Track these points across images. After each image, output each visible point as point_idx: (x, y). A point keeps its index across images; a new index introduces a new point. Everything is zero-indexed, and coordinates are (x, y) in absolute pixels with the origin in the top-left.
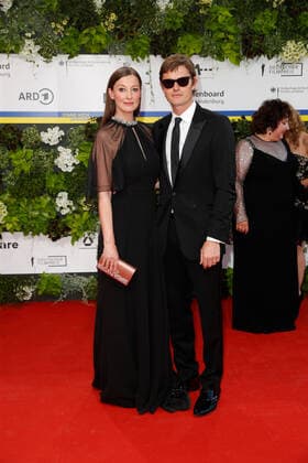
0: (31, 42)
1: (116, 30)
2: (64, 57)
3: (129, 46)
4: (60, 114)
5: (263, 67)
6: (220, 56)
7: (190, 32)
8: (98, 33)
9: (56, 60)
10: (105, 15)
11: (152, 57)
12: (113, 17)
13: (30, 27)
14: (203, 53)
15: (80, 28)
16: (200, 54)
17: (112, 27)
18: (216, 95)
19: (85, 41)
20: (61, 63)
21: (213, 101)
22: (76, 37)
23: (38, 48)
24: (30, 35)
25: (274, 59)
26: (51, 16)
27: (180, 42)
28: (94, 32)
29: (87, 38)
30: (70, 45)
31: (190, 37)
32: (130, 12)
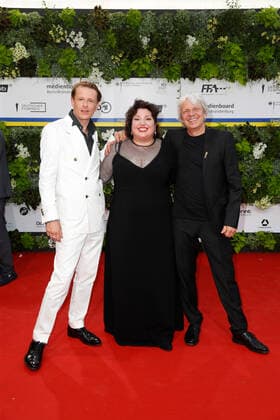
0: (97, 69)
1: (157, 60)
2: (120, 80)
3: (166, 72)
4: (115, 120)
5: (263, 87)
6: (232, 79)
7: (210, 62)
8: (144, 62)
9: (113, 82)
10: (149, 50)
11: (182, 79)
12: (155, 51)
13: (96, 59)
14: (219, 77)
15: (131, 59)
16: (217, 77)
17: (154, 58)
18: (227, 106)
19: (134, 68)
20: (117, 84)
21: (226, 111)
22: (128, 66)
23: (101, 73)
24: (95, 64)
25: (271, 81)
26: (112, 51)
27: (203, 69)
28: (141, 62)
29: (136, 67)
30: (124, 70)
31: (210, 65)
32: (167, 47)
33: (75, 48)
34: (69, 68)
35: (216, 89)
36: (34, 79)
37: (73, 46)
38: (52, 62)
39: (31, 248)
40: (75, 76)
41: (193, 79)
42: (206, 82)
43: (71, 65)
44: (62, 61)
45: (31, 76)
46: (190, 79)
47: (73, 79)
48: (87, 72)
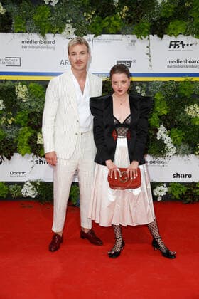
33: (49, 5)
34: (43, 24)
35: (183, 45)
36: (10, 35)
37: (47, 3)
38: (27, 19)
39: (5, 196)
40: (49, 33)
41: (161, 36)
42: (173, 39)
43: (45, 22)
44: (37, 17)
45: (7, 31)
46: (159, 36)
47: (47, 35)
48: (61, 29)
